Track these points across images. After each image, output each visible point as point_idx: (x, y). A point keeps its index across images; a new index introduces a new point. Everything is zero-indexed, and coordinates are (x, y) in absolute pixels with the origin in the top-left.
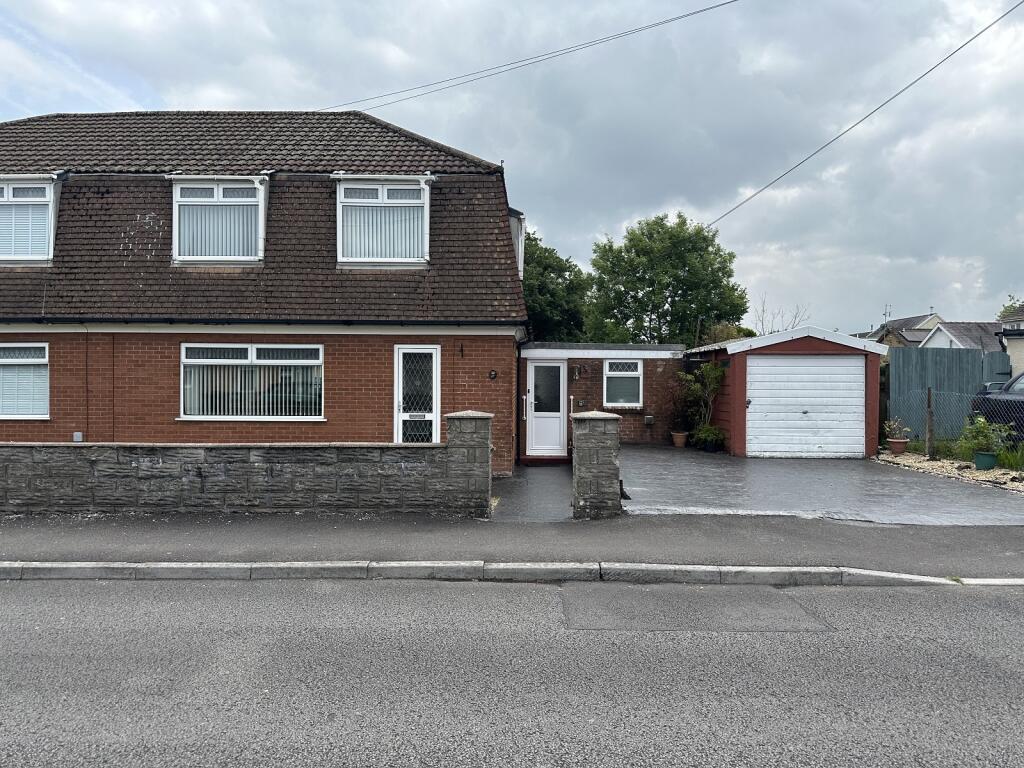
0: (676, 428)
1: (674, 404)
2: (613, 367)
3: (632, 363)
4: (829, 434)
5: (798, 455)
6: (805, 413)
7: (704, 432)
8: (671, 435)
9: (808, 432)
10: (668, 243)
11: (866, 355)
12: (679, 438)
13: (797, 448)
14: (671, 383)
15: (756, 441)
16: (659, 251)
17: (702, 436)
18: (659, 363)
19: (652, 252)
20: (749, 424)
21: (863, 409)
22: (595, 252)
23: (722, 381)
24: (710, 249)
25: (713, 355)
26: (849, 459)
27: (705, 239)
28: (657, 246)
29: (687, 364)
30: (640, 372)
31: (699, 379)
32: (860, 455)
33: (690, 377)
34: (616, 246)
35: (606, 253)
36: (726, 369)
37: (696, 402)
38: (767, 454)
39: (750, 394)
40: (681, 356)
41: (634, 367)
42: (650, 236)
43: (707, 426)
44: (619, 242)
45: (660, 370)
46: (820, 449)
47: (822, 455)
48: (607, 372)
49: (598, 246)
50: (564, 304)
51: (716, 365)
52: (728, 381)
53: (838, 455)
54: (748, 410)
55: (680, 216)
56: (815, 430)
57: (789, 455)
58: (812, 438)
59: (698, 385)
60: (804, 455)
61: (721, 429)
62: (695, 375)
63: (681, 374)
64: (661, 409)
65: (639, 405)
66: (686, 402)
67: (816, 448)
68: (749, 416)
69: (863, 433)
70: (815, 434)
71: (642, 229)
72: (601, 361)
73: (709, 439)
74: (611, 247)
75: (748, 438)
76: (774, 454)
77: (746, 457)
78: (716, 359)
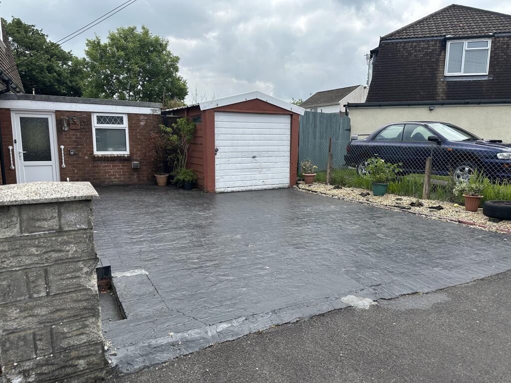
0: (158, 170)
1: (157, 151)
2: (100, 120)
3: (118, 117)
4: (269, 172)
5: (250, 188)
6: (254, 157)
7: (182, 174)
8: (155, 177)
9: (256, 171)
10: (138, 44)
11: (292, 115)
12: (162, 179)
13: (248, 183)
14: (153, 135)
15: (223, 180)
16: (132, 48)
17: (181, 177)
18: (141, 118)
19: (127, 48)
20: (217, 167)
21: (288, 154)
22: (87, 45)
23: (194, 133)
24: (164, 52)
25: (186, 112)
26: (280, 188)
27: (161, 45)
28: (131, 45)
29: (165, 119)
30: (125, 125)
31: (176, 132)
32: (287, 186)
33: (169, 129)
34: (102, 43)
35: (95, 46)
36: (197, 124)
37: (174, 150)
38: (229, 190)
39: (218, 143)
40: (159, 113)
41: (121, 120)
42: (126, 39)
43: (184, 169)
44: (105, 41)
45: (142, 123)
46: (263, 183)
47: (265, 187)
48: (95, 125)
49: (89, 41)
50: (68, 82)
51: (188, 120)
52: (200, 133)
53: (274, 186)
54: (216, 156)
55: (143, 28)
56: (259, 169)
57: (243, 189)
58: (258, 176)
59: (175, 137)
60: (253, 188)
61: (194, 171)
62: (172, 128)
63: (162, 126)
64: (145, 156)
65: (127, 153)
66: (165, 150)
67: (260, 183)
68: (217, 161)
69: (288, 170)
70: (260, 173)
71: (120, 34)
72: (89, 114)
73: (186, 180)
74: (99, 43)
75: (216, 178)
76: (234, 189)
77: (215, 193)
78: (188, 115)
